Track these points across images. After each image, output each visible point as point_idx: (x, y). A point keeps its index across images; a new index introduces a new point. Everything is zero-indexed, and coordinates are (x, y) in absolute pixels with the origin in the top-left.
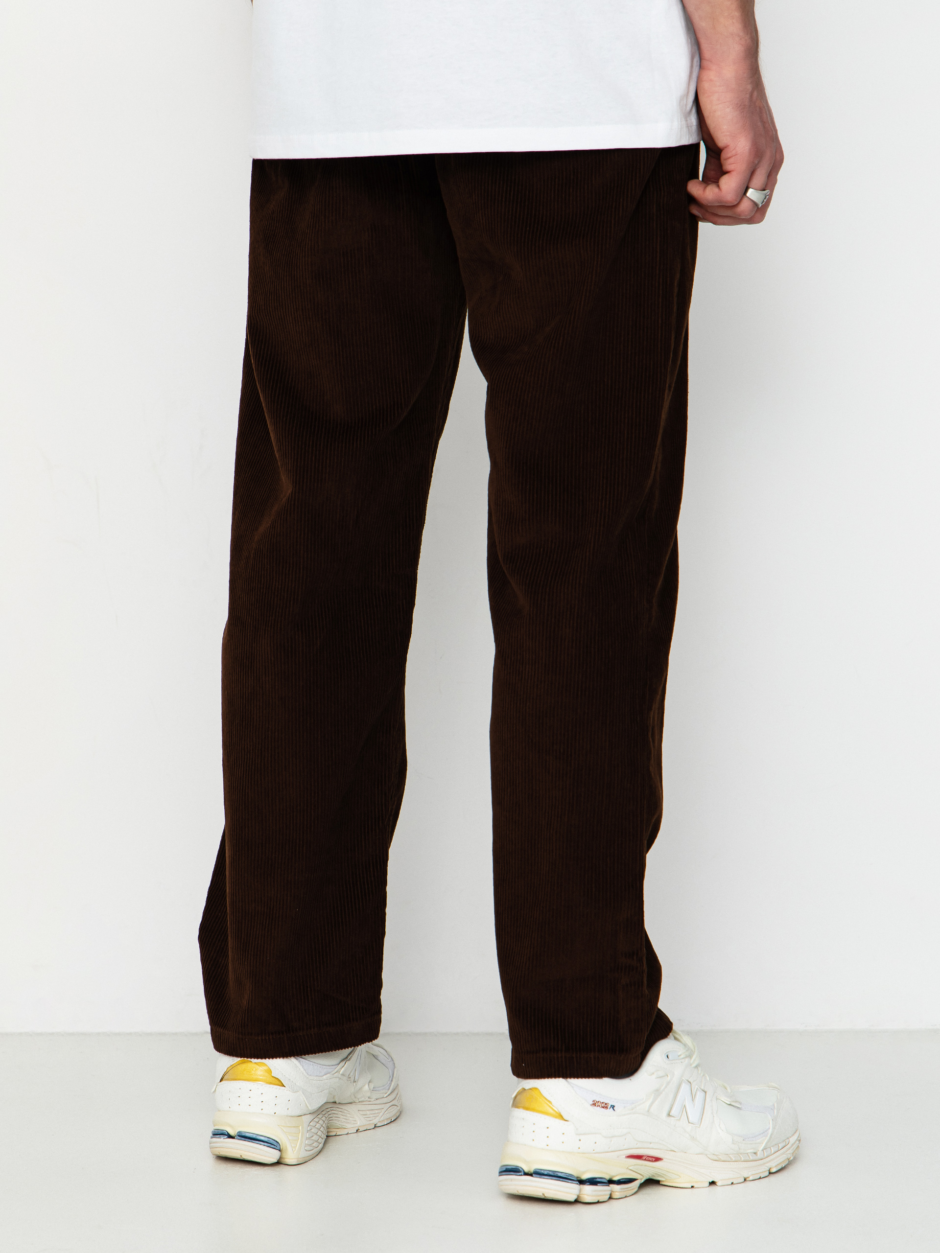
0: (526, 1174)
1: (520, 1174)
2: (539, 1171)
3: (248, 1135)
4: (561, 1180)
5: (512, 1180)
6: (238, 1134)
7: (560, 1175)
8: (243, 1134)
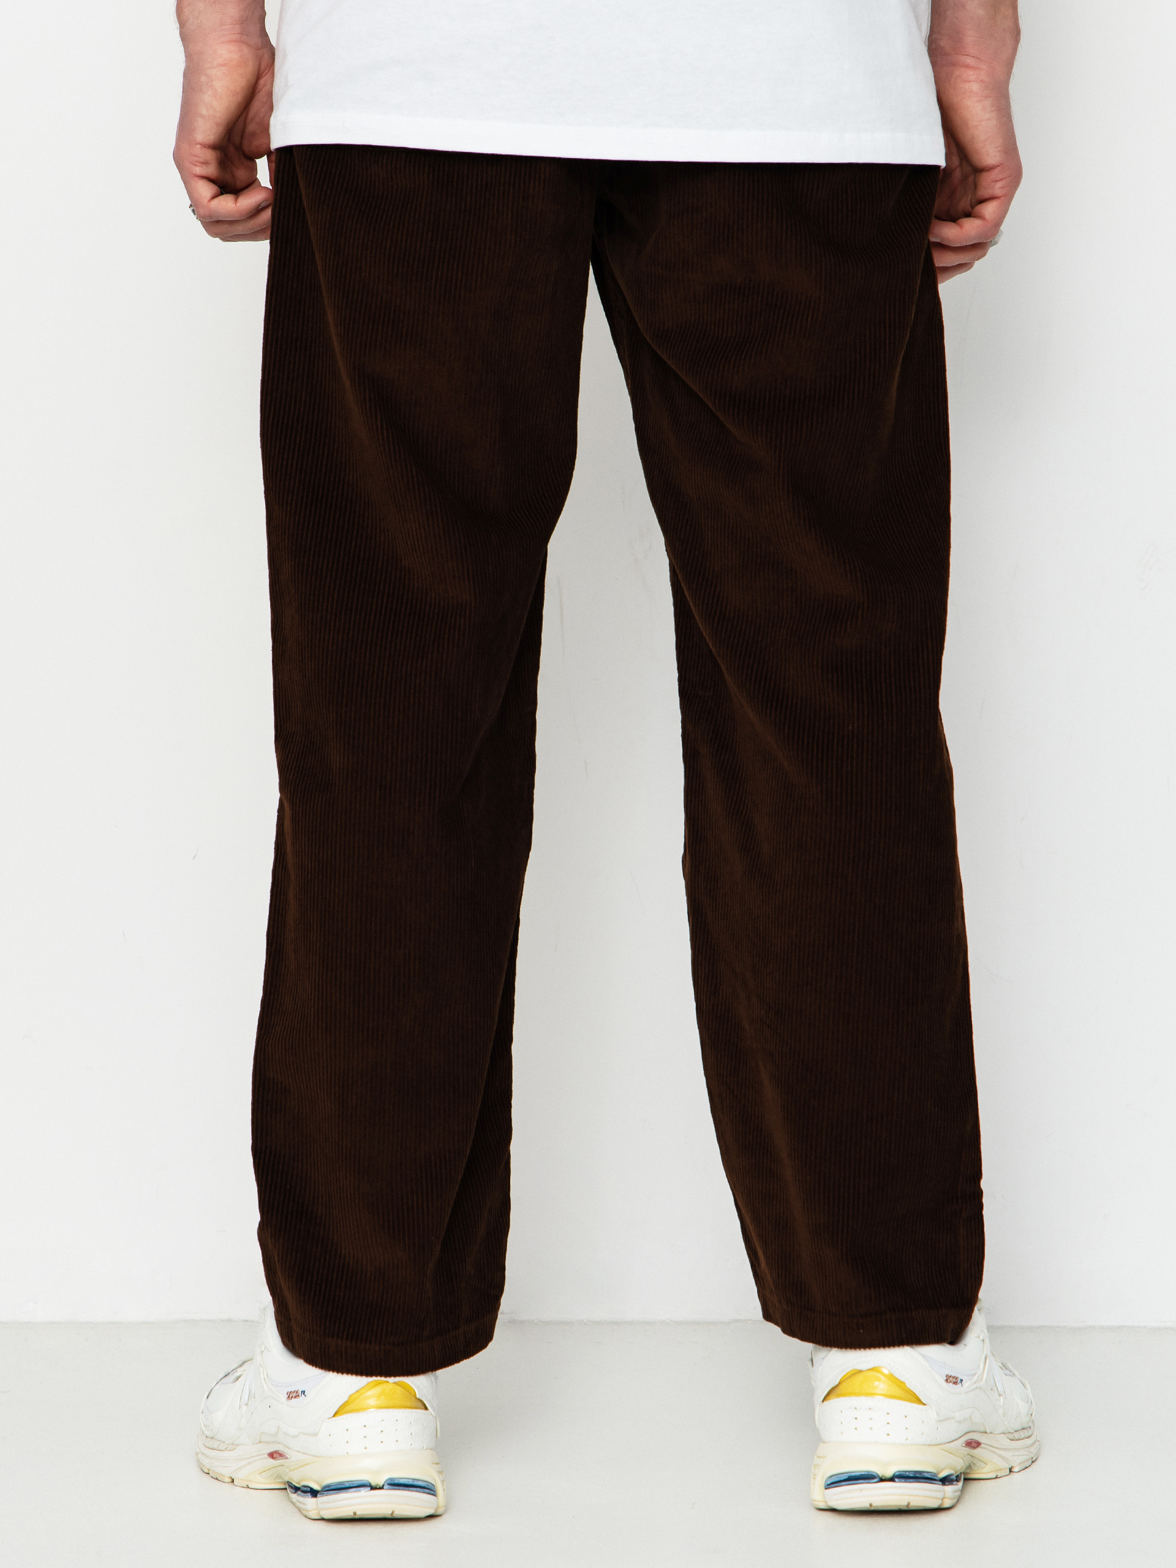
0: (882, 1480)
1: (876, 1480)
2: (904, 1473)
3: (402, 1481)
4: (929, 1481)
5: (861, 1490)
6: (389, 1482)
7: (926, 1475)
8: (396, 1482)
